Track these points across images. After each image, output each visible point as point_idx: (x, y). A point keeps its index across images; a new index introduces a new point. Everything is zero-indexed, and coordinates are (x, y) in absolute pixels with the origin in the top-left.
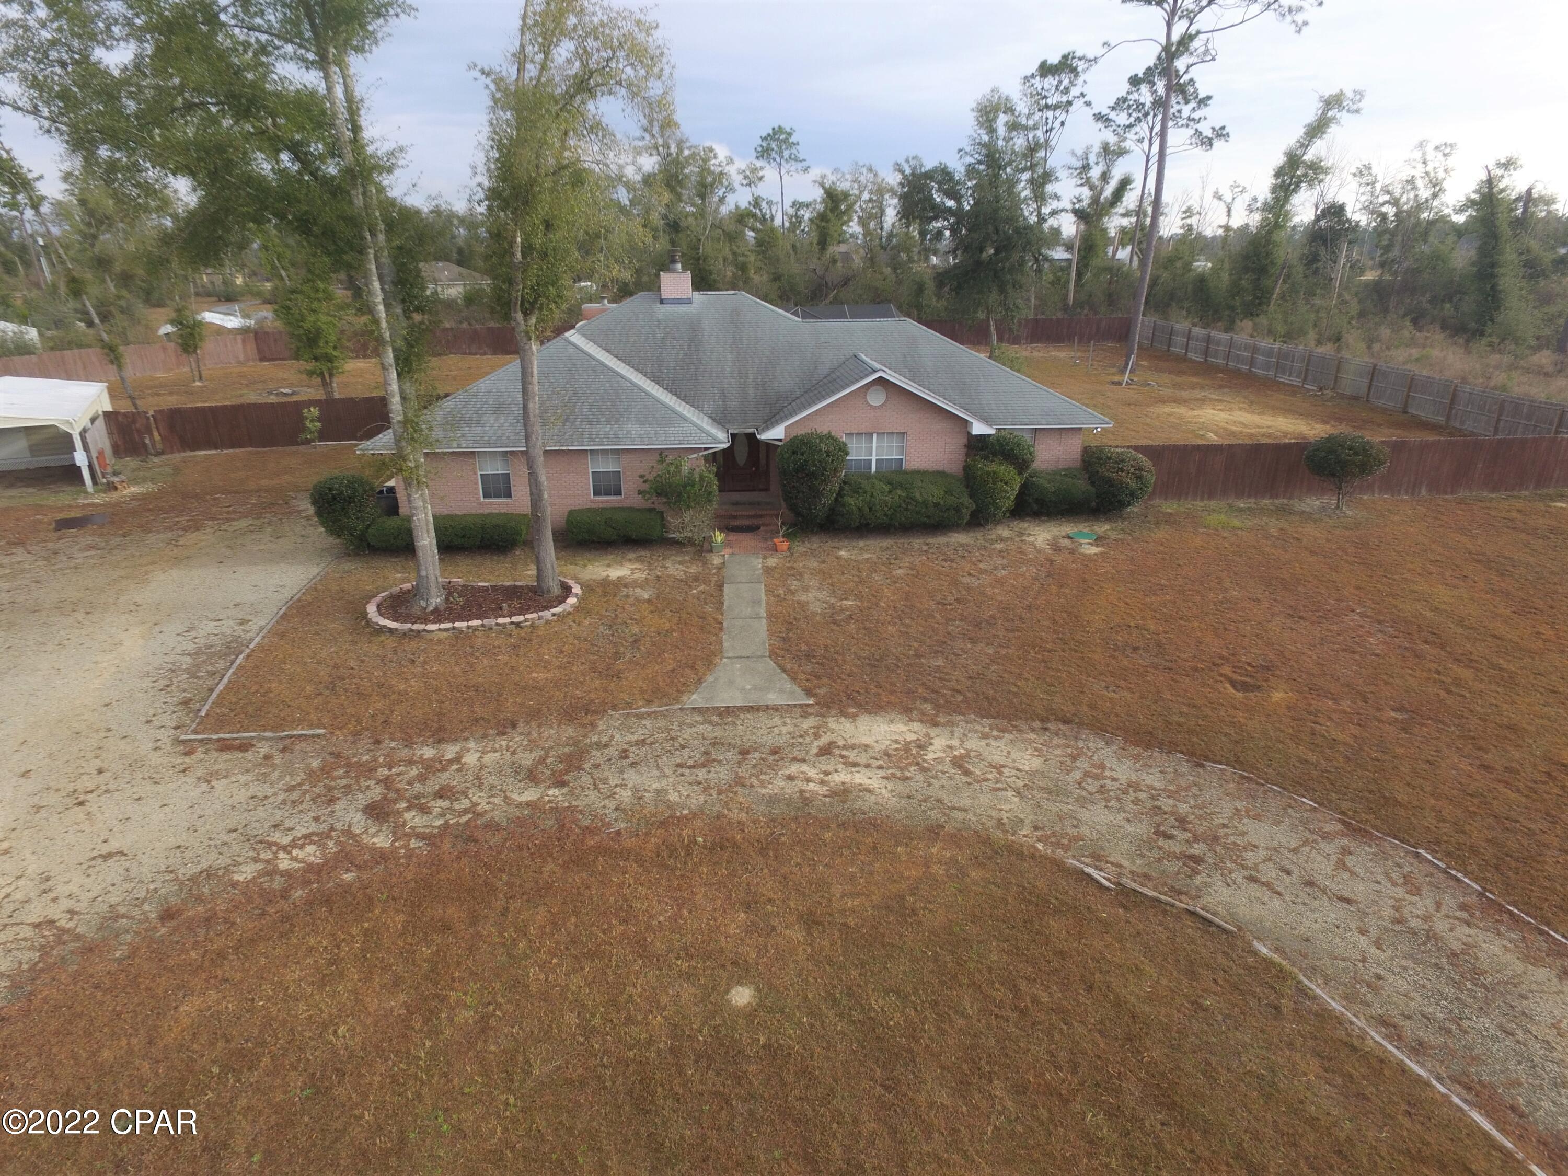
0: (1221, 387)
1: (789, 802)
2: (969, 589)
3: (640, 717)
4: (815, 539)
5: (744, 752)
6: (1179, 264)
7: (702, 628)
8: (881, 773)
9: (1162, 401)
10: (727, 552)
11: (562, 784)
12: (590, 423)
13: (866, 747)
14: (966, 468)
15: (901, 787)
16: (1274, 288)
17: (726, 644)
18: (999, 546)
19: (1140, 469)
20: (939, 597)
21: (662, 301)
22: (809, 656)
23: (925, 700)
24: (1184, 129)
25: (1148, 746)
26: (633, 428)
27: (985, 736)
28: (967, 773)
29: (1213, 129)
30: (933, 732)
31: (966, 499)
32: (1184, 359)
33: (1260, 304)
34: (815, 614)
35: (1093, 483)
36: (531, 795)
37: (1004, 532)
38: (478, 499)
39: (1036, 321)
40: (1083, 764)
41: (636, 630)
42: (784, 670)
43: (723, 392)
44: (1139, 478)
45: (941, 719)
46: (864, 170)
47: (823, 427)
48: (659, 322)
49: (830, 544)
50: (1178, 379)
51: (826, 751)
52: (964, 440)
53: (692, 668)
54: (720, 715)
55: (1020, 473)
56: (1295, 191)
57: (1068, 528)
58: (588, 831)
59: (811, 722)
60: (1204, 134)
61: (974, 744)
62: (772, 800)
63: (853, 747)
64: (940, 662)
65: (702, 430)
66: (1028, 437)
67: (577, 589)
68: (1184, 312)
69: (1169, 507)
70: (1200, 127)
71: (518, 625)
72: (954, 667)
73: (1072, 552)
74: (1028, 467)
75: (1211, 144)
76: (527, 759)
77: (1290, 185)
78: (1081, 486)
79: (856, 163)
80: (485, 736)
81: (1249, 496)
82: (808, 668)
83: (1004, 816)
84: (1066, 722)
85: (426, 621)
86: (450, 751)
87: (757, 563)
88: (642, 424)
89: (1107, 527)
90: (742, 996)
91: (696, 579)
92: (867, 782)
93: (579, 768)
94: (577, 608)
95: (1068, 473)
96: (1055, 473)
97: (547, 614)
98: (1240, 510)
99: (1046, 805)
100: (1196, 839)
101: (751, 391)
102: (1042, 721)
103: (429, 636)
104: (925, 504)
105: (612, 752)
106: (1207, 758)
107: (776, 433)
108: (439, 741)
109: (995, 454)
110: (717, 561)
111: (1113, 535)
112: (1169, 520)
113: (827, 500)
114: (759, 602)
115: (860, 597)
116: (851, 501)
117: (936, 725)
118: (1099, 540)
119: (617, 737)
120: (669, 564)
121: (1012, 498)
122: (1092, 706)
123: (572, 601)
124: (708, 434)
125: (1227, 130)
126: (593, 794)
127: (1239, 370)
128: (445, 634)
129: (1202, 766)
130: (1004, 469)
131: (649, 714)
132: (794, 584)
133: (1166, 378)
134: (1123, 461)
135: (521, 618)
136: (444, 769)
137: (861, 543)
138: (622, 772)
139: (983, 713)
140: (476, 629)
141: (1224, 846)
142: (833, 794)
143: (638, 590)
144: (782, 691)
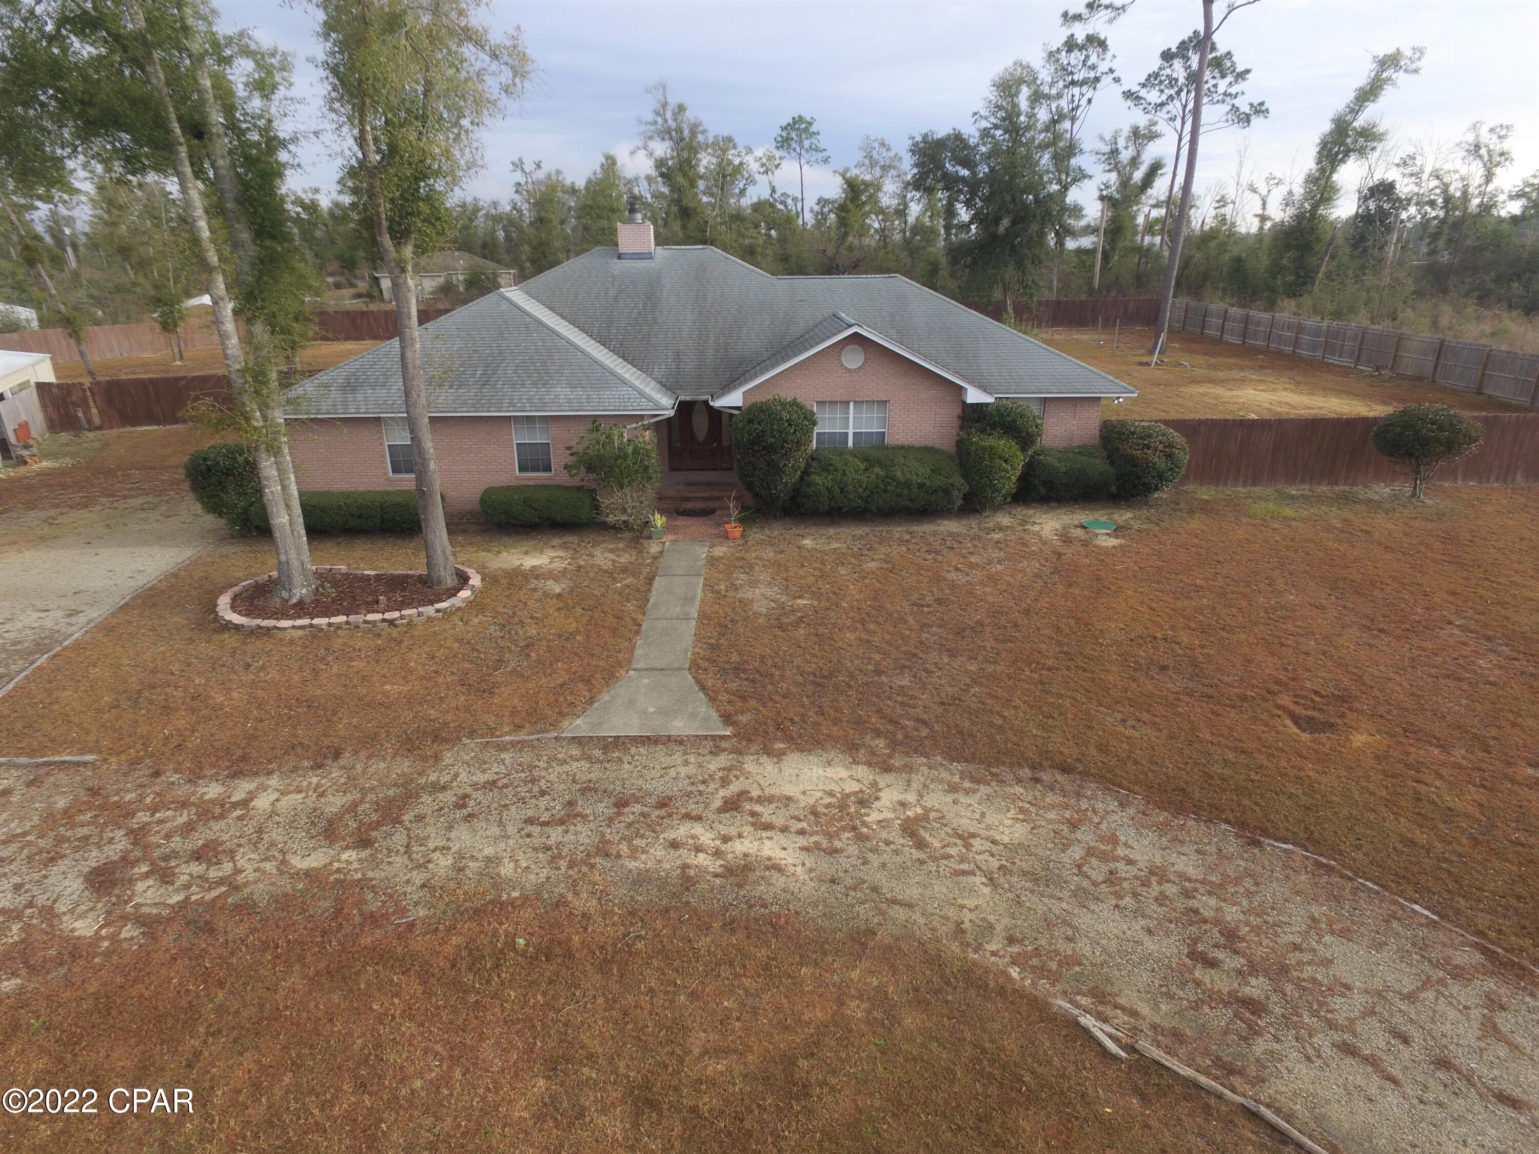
0: (1261, 367)
1: (664, 882)
2: (953, 586)
3: (501, 748)
4: (776, 525)
5: (621, 804)
6: (1213, 244)
7: (614, 631)
8: (802, 841)
9: (1195, 381)
10: (668, 539)
11: (364, 843)
12: (513, 386)
13: (789, 800)
14: (960, 443)
15: (825, 866)
16: (1319, 266)
17: (638, 652)
18: (996, 536)
19: (1171, 446)
20: (915, 597)
21: (620, 257)
22: (738, 669)
23: (878, 733)
24: (1220, 105)
25: (1179, 810)
26: (562, 392)
27: (953, 789)
28: (921, 845)
29: (1251, 105)
30: (883, 780)
31: (958, 480)
32: (1220, 341)
33: (1304, 284)
34: (757, 615)
35: (1112, 463)
36: (316, 860)
37: (1004, 519)
38: (386, 474)
39: (1058, 303)
40: (1085, 835)
41: (533, 631)
42: (703, 688)
43: (677, 355)
44: (1169, 456)
45: (897, 762)
46: (876, 145)
47: (787, 393)
48: (614, 277)
49: (794, 531)
50: (1213, 361)
51: (731, 805)
52: (958, 411)
53: (588, 682)
54: (605, 749)
55: (1023, 450)
56: (1343, 161)
57: (1082, 516)
58: (373, 920)
59: (723, 760)
60: (1242, 110)
61: (936, 799)
62: (641, 879)
63: (770, 800)
64: (906, 681)
65: (642, 394)
66: (1036, 409)
67: (475, 580)
68: (1220, 293)
69: (1205, 493)
70: (1237, 102)
71: (391, 622)
72: (924, 688)
73: (1085, 543)
74: (1033, 442)
75: (1248, 121)
76: (334, 803)
77: (1337, 154)
78: (1099, 466)
79: (868, 137)
80: (295, 769)
81: (1303, 481)
82: (734, 686)
83: (967, 916)
84: (1066, 770)
85: (284, 615)
86: (242, 788)
87: (702, 552)
88: (573, 387)
89: (1129, 515)
91: (624, 570)
92: (778, 854)
93: (397, 821)
94: (470, 604)
95: (1083, 451)
96: (1066, 450)
97: (429, 610)
98: (1293, 497)
99: (1029, 900)
100: (1254, 969)
101: (710, 355)
102: (1033, 768)
103: (280, 635)
104: (908, 484)
105: (448, 797)
106: (1265, 833)
107: (733, 399)
108: (234, 776)
109: (993, 426)
110: (654, 548)
111: (1136, 525)
112: (1206, 508)
113: (790, 478)
114: (693, 599)
115: (817, 595)
116: (818, 480)
117: (887, 769)
118: (1119, 531)
119: (463, 776)
120: (597, 552)
121: (1014, 478)
122: (1103, 749)
123: (465, 594)
124: (650, 399)
125: (1266, 106)
126: (399, 860)
127: (1282, 351)
128: (300, 633)
129: (1257, 844)
130: (1003, 444)
131: (513, 744)
132: (741, 578)
133: (1200, 359)
134: (1150, 436)
135: (395, 615)
136: (222, 816)
137: (831, 531)
138: (450, 828)
139: (954, 755)
140: (339, 627)
141: (1298, 984)
142: (729, 871)
143: (550, 583)
144: (693, 716)
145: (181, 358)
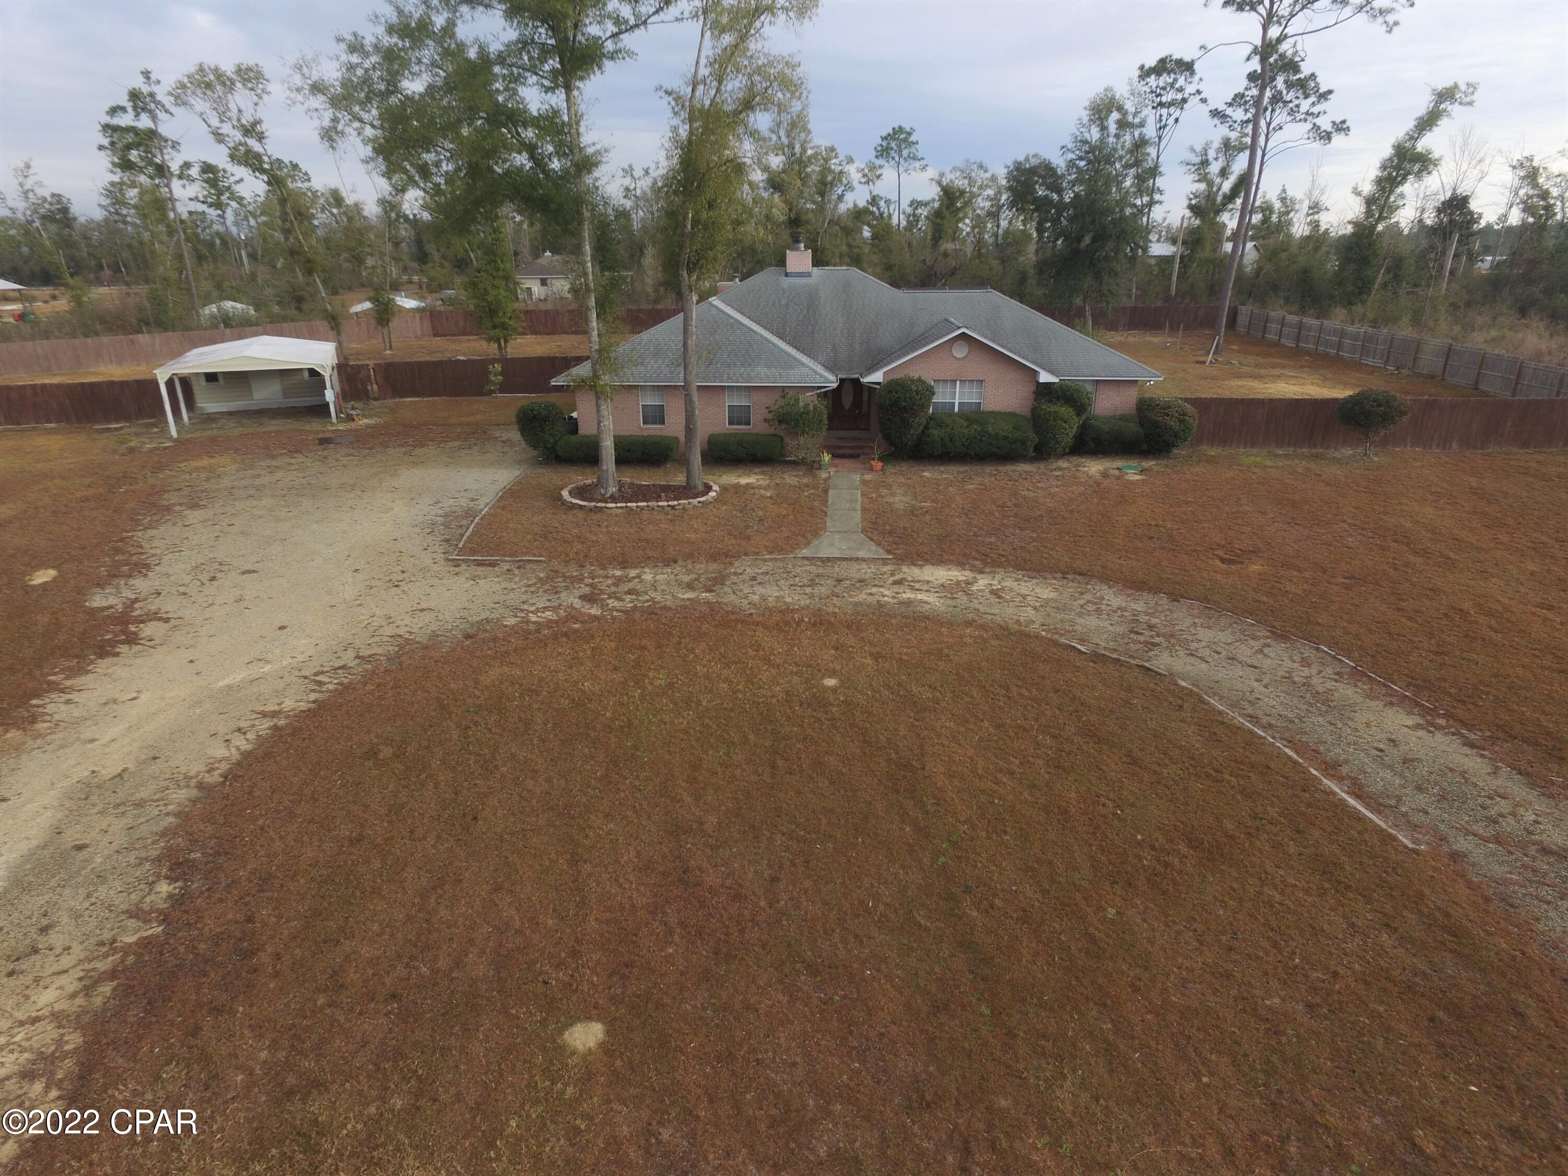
0: (1302, 367)
1: (869, 606)
2: (1025, 498)
3: (765, 560)
4: (904, 464)
5: (839, 581)
6: (1284, 255)
7: (811, 515)
8: (937, 595)
9: (1239, 376)
10: (832, 471)
11: (712, 591)
12: (729, 366)
13: (928, 582)
14: (1033, 410)
15: (949, 602)
16: (1376, 277)
17: (829, 524)
18: (1056, 473)
19: (1184, 415)
20: (1000, 502)
21: (787, 275)
22: (890, 533)
23: (976, 559)
24: (1302, 124)
25: (1138, 590)
26: (762, 370)
27: (1017, 580)
28: (1000, 597)
29: (1334, 123)
30: (978, 577)
31: (1031, 434)
32: (1278, 344)
33: (1360, 294)
34: (898, 510)
35: (1142, 426)
36: (690, 595)
37: (1063, 464)
38: (640, 425)
39: (1134, 309)
40: (1088, 596)
41: (761, 513)
42: (872, 540)
43: (834, 348)
44: (1182, 421)
45: (987, 570)
46: (975, 167)
47: (915, 373)
48: (784, 290)
49: (917, 468)
50: (1261, 360)
51: (899, 582)
52: (1034, 388)
53: (803, 536)
54: (823, 562)
55: (1079, 414)
56: (1401, 183)
57: (1119, 463)
58: (730, 613)
59: (889, 567)
60: (1323, 129)
61: (1009, 583)
62: (856, 604)
63: (918, 581)
64: (993, 540)
65: (816, 372)
66: (1089, 388)
67: (716, 487)
68: (1282, 302)
69: (1212, 452)
70: (1318, 121)
71: (673, 507)
72: (1003, 543)
73: (1118, 478)
74: (1085, 410)
75: (1329, 139)
76: (686, 579)
77: (1396, 177)
78: (1133, 428)
79: (968, 160)
80: (655, 566)
81: (1289, 445)
82: (891, 539)
83: (1022, 619)
84: (1080, 574)
85: (607, 502)
86: (633, 573)
87: (857, 478)
88: (769, 367)
89: (1153, 463)
90: (830, 682)
91: (807, 486)
92: (925, 598)
93: (723, 584)
94: (716, 500)
95: (1122, 418)
96: (1110, 417)
97: (695, 501)
98: (1278, 455)
99: (1052, 614)
100: (1158, 635)
101: (857, 346)
102: (1063, 573)
103: (609, 512)
104: (996, 436)
105: (745, 577)
106: (1183, 597)
107: (877, 377)
108: (624, 567)
109: (1058, 399)
110: (824, 475)
111: (1156, 469)
112: (1211, 460)
113: (915, 432)
114: (856, 501)
115: (935, 501)
116: (934, 432)
117: (982, 573)
118: (1142, 472)
119: (748, 570)
120: (786, 476)
121: (1071, 435)
122: (1103, 567)
123: (712, 494)
124: (821, 376)
125: (1348, 124)
126: (732, 597)
127: (1327, 354)
128: (620, 511)
129: (1178, 601)
130: (1064, 410)
131: (771, 559)
132: (884, 492)
133: (1251, 359)
134: (1169, 407)
135: (675, 503)
136: (629, 581)
137: (942, 468)
138: (752, 587)
139: (1018, 568)
140: (642, 508)
141: (1178, 640)
142: (901, 603)
143: (762, 491)
144: (869, 550)
145: (391, 348)
